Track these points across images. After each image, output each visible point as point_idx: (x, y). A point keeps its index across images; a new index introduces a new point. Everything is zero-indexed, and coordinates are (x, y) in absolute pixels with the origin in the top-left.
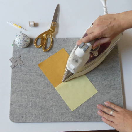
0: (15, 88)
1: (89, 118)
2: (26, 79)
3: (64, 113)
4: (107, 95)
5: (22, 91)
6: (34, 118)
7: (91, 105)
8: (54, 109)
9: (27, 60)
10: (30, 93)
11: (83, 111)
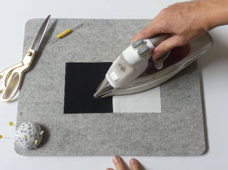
0: (26, 99)
1: (148, 149)
2: (44, 84)
3: (106, 140)
4: (176, 112)
5: (37, 104)
6: (55, 148)
7: (150, 128)
8: (90, 133)
9: (48, 54)
10: (50, 108)
11: (138, 138)
